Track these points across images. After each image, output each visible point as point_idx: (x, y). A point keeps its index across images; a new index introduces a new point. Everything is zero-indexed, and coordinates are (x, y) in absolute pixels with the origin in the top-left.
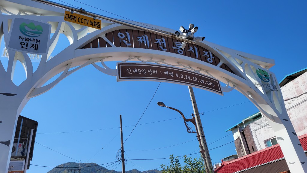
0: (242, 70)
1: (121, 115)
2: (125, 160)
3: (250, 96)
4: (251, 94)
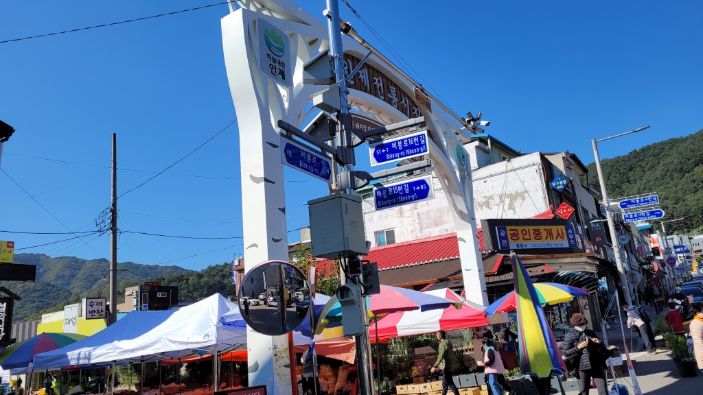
0: (445, 143)
1: (115, 135)
2: (118, 231)
3: (446, 181)
4: (448, 179)
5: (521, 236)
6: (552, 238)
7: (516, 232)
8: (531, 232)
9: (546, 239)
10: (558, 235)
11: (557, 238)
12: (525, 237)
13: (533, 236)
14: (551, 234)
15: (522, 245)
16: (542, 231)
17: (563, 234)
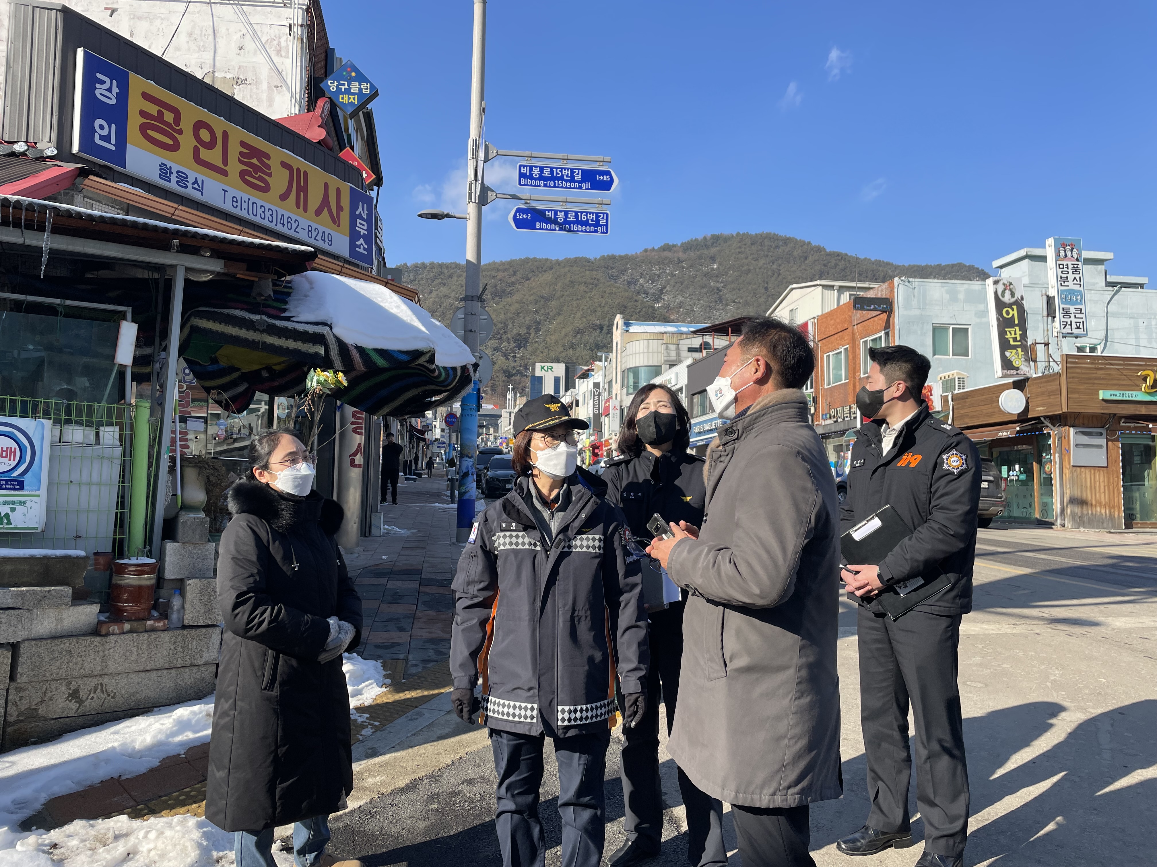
5: (187, 141)
6: (302, 204)
7: (169, 117)
8: (235, 150)
9: (284, 197)
10: (325, 202)
11: (318, 212)
12: (205, 154)
13: (235, 167)
14: (303, 189)
15: (182, 178)
16: (274, 163)
17: (340, 208)
